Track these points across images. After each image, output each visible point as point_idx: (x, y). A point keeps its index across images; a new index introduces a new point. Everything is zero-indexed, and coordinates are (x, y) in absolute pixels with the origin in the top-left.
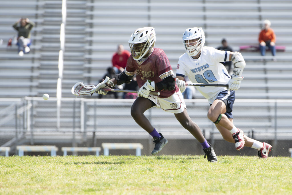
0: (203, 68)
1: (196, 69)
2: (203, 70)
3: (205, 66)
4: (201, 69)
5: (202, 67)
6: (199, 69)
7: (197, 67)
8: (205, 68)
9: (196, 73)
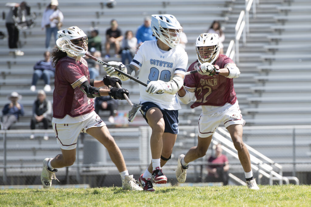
0: (166, 65)
1: (158, 61)
2: (164, 66)
3: (169, 64)
4: (163, 64)
5: (165, 63)
6: (161, 63)
7: (160, 59)
8: (168, 66)
9: (155, 66)
